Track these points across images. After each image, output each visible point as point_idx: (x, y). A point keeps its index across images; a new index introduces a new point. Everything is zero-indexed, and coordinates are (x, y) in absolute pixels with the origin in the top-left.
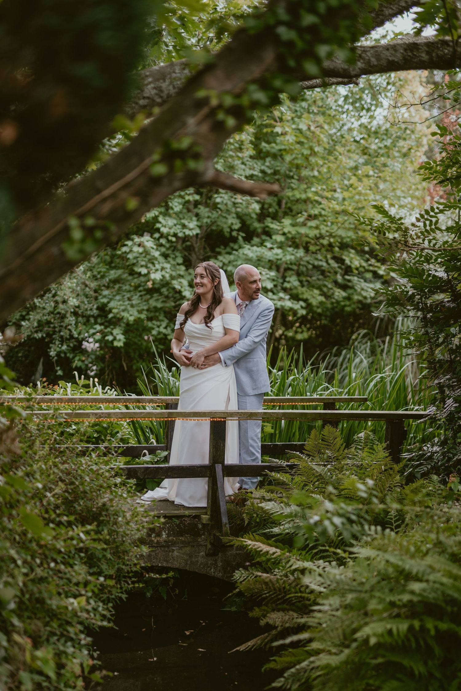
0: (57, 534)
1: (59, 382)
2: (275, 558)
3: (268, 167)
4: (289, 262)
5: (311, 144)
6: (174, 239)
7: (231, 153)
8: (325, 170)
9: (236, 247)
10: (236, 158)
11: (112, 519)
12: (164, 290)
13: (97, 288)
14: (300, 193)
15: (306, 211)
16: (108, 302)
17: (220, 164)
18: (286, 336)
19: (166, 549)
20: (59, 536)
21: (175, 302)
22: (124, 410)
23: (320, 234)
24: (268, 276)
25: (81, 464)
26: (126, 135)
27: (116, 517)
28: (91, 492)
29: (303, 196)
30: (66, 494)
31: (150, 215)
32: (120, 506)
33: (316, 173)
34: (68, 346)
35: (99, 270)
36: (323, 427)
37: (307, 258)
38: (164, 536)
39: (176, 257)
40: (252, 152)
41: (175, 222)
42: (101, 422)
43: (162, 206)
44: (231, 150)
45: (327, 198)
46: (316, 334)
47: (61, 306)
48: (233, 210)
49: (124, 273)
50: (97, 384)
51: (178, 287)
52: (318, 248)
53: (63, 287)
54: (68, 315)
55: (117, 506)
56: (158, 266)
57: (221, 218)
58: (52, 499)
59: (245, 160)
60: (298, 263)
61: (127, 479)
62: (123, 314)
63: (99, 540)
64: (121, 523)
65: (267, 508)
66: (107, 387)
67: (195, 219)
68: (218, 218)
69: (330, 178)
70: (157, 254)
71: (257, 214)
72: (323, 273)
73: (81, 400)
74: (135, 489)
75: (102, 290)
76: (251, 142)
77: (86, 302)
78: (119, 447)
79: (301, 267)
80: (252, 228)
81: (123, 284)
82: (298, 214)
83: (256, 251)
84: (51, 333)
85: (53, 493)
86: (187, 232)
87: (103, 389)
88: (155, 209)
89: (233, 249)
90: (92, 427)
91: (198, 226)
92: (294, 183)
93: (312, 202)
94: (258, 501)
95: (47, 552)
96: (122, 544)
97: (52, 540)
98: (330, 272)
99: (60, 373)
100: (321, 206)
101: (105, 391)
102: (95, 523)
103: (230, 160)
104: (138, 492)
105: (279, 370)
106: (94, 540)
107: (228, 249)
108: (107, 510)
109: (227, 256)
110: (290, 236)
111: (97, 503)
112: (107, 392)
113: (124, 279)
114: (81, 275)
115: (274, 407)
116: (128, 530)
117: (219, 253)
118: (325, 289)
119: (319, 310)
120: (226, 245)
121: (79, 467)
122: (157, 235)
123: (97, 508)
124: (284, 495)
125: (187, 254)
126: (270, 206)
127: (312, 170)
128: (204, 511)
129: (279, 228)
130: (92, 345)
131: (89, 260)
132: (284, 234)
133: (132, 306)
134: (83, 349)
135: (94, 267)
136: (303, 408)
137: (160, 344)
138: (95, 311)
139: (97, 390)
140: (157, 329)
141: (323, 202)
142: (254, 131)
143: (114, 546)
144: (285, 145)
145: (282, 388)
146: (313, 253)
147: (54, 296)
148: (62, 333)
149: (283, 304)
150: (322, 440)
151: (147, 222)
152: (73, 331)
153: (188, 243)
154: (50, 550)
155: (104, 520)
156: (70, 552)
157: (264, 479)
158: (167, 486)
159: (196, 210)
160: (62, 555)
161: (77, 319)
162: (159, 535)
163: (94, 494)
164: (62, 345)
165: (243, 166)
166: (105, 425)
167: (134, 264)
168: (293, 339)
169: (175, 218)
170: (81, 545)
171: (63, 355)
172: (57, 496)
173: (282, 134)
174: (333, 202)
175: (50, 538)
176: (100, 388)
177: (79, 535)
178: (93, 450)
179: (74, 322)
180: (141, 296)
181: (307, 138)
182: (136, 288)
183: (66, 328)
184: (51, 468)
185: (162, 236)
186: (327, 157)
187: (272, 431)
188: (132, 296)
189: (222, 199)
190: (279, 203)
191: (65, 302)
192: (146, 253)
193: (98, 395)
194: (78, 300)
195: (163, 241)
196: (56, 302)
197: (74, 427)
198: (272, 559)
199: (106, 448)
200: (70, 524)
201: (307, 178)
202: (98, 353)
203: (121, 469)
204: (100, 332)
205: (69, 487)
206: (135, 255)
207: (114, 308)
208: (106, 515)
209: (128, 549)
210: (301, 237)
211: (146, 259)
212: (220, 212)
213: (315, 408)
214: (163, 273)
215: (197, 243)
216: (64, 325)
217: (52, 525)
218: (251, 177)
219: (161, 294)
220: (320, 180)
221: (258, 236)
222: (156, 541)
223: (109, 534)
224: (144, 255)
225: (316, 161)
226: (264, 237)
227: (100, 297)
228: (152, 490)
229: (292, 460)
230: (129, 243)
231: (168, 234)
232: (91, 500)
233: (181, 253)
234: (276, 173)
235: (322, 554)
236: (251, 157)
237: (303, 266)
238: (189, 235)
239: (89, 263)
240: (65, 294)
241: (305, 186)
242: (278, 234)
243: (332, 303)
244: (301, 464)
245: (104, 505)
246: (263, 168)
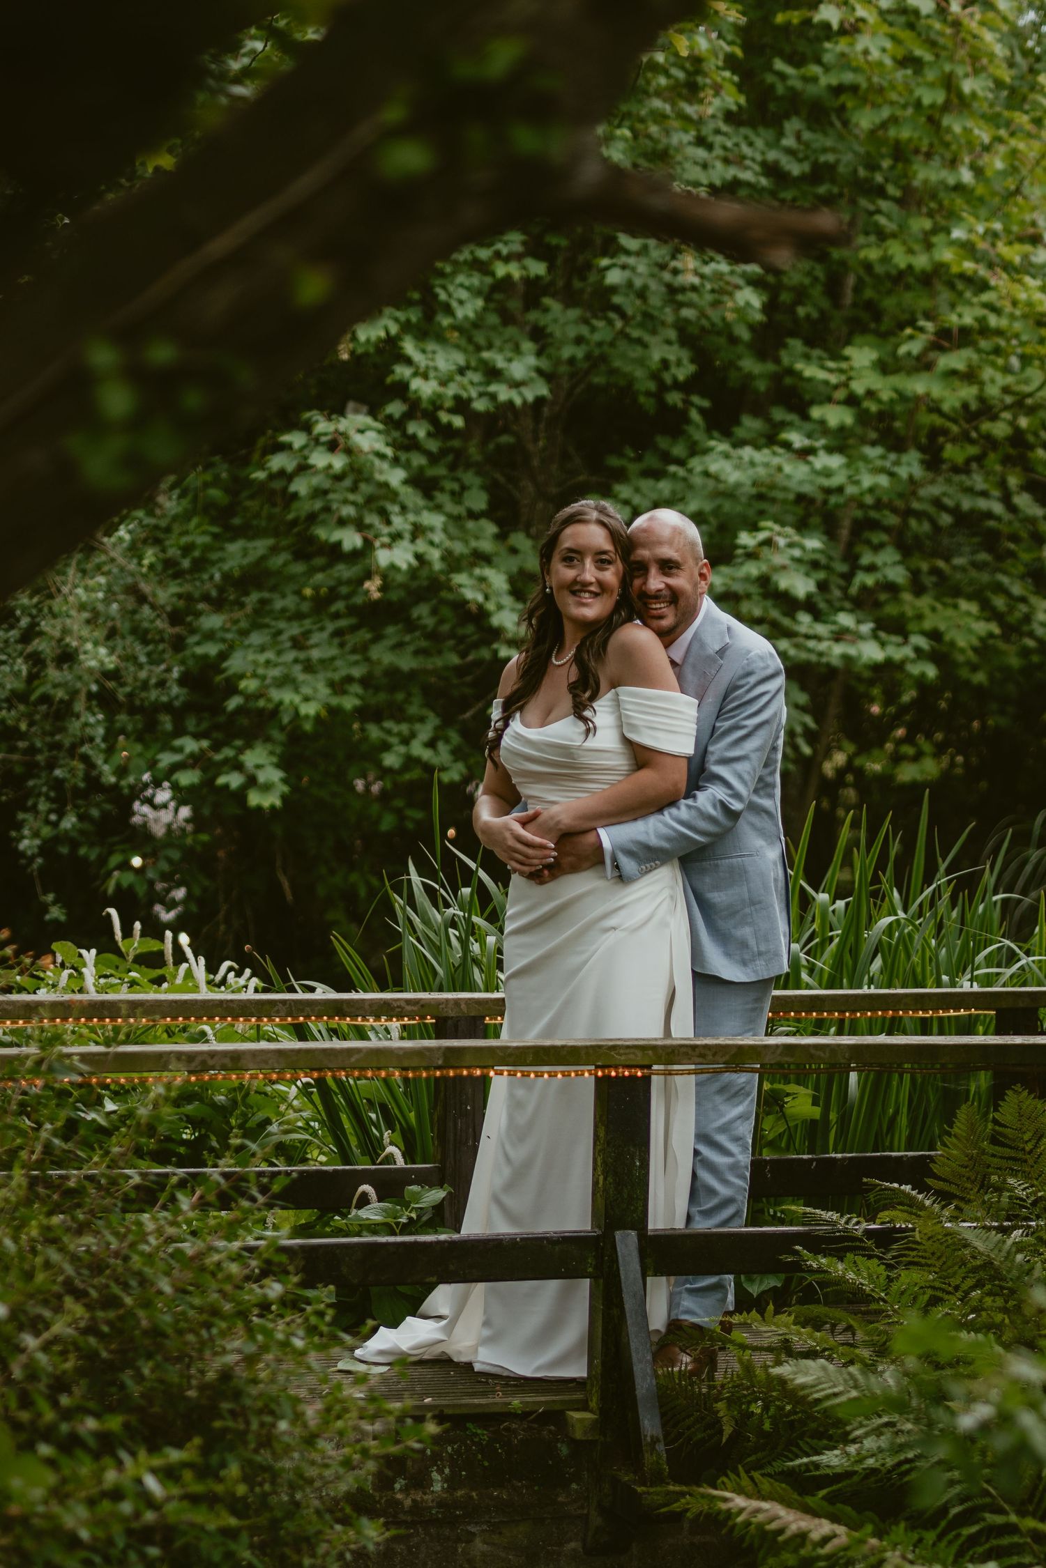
0: (64, 1481)
1: (54, 946)
2: (828, 1557)
3: (790, 152)
4: (869, 500)
5: (947, 68)
6: (458, 422)
7: (657, 103)
8: (999, 165)
9: (678, 450)
10: (676, 124)
11: (255, 1426)
12: (422, 612)
13: (181, 604)
14: (911, 251)
15: (928, 316)
16: (223, 656)
17: (621, 145)
18: (859, 773)
19: (447, 1532)
20: (69, 1487)
21: (463, 655)
22: (290, 1043)
23: (981, 399)
24: (797, 553)
25: (143, 1237)
26: (281, 39)
27: (268, 1419)
28: (180, 1332)
29: (921, 261)
30: (92, 1340)
31: (369, 333)
32: (281, 1378)
33: (966, 176)
34: (81, 818)
35: (184, 540)
36: (997, 1095)
37: (935, 490)
38: (437, 1487)
39: (464, 488)
40: (732, 99)
41: (460, 359)
42: (205, 1087)
43: (410, 303)
44: (658, 93)
45: (1007, 267)
46: (966, 764)
47: (53, 673)
48: (669, 315)
49: (274, 550)
50: (189, 953)
51: (472, 594)
52: (973, 450)
53: (57, 604)
54: (79, 706)
55: (273, 1381)
56: (398, 522)
57: (622, 345)
58: (42, 1358)
59: (707, 130)
60: (899, 504)
61: (305, 1284)
62: (276, 695)
63: (211, 1500)
64: (286, 1439)
65: (801, 1380)
66: (227, 964)
67: (528, 346)
68: (612, 344)
69: (1018, 191)
70: (396, 477)
71: (752, 327)
72: (991, 541)
73: (134, 1006)
74: (334, 1323)
75: (198, 614)
76: (731, 62)
77: (143, 659)
78: (274, 1175)
79: (913, 523)
80: (733, 379)
81: (273, 589)
82: (901, 327)
83: (752, 464)
84: (18, 769)
85: (46, 1335)
86: (504, 393)
87: (212, 968)
88: (388, 311)
89: (668, 458)
90: (177, 1103)
91: (539, 371)
92: (887, 214)
93: (951, 286)
94: (769, 1358)
95: (28, 1544)
96: (290, 1515)
97: (46, 1502)
98: (1015, 538)
99: (56, 913)
100: (986, 297)
101: (219, 977)
102: (197, 1441)
103: (654, 129)
104: (346, 1330)
105: (837, 896)
106: (194, 1499)
107: (651, 461)
108: (237, 1395)
109: (646, 484)
110: (873, 407)
111: (202, 1372)
112: (224, 981)
113: (279, 573)
114: (121, 561)
115: (819, 1027)
116: (313, 1463)
117: (620, 475)
118: (999, 602)
119: (980, 678)
120: (642, 444)
121: (132, 1246)
122: (395, 408)
123: (203, 1388)
124: (860, 1335)
125: (501, 479)
126: (801, 295)
127: (953, 163)
128: (579, 1396)
129: (833, 379)
130: (166, 816)
131: (150, 505)
132: (852, 401)
133: (309, 667)
134: (134, 828)
135: (168, 530)
136: (924, 1027)
137: (411, 805)
138: (175, 690)
139: (189, 974)
140: (402, 749)
141: (993, 282)
142: (743, 20)
143: (263, 1520)
144: (856, 70)
145: (848, 959)
146: (956, 470)
147: (27, 637)
148: (58, 772)
149: (852, 651)
150: (994, 1140)
151: (358, 359)
152: (99, 761)
153: (505, 439)
154: (39, 1535)
155: (225, 1430)
156: (110, 1542)
157: (788, 1282)
158: (445, 1311)
159: (533, 316)
160: (84, 1554)
161: (110, 720)
162: (420, 1482)
163: (191, 1338)
164: (61, 814)
165: (701, 153)
166: (220, 1098)
167: (312, 518)
168: (885, 781)
169: (458, 347)
170: (149, 1516)
171: (64, 850)
172: (57, 1348)
173: (843, 31)
174: (1028, 279)
175: (38, 1493)
176: (199, 968)
177: (139, 1481)
178: (182, 1184)
179: (101, 731)
180: (338, 633)
181: (932, 44)
182: (321, 604)
183: (72, 751)
184: (34, 1251)
185: (415, 409)
186: (1006, 114)
187: (816, 1112)
188: (306, 634)
189: (627, 273)
190: (833, 288)
191: (67, 657)
192: (357, 473)
193: (196, 988)
194: (112, 651)
195: (418, 429)
196: (36, 660)
197: (110, 1106)
198: (819, 1558)
199: (226, 1175)
200: (106, 1446)
201: (932, 193)
202: (189, 841)
203: (284, 1250)
204: (195, 761)
205: (100, 1314)
206: (316, 481)
207: (242, 676)
208: (233, 1413)
209: (311, 1530)
210: (911, 413)
211: (359, 498)
212: (619, 324)
213: (967, 1027)
214: (421, 546)
215: (536, 439)
216: (67, 742)
217: (45, 1450)
218: (731, 188)
219: (411, 626)
220: (981, 200)
221: (759, 410)
222: (408, 1503)
223: (246, 1479)
224: (348, 482)
225: (967, 131)
226: (778, 414)
227: (192, 640)
228: (394, 1324)
229: (885, 1215)
230: (297, 439)
231: (436, 403)
232: (178, 1360)
233: (478, 473)
234: (819, 173)
235: (994, 1542)
236: (729, 117)
237: (919, 515)
238: (510, 403)
239: (150, 513)
240: (66, 631)
241: (927, 224)
242: (829, 400)
243: (1025, 652)
244: (920, 1229)
245: (226, 1375)
246: (772, 155)
